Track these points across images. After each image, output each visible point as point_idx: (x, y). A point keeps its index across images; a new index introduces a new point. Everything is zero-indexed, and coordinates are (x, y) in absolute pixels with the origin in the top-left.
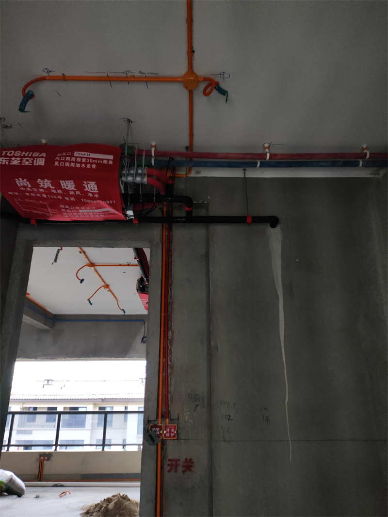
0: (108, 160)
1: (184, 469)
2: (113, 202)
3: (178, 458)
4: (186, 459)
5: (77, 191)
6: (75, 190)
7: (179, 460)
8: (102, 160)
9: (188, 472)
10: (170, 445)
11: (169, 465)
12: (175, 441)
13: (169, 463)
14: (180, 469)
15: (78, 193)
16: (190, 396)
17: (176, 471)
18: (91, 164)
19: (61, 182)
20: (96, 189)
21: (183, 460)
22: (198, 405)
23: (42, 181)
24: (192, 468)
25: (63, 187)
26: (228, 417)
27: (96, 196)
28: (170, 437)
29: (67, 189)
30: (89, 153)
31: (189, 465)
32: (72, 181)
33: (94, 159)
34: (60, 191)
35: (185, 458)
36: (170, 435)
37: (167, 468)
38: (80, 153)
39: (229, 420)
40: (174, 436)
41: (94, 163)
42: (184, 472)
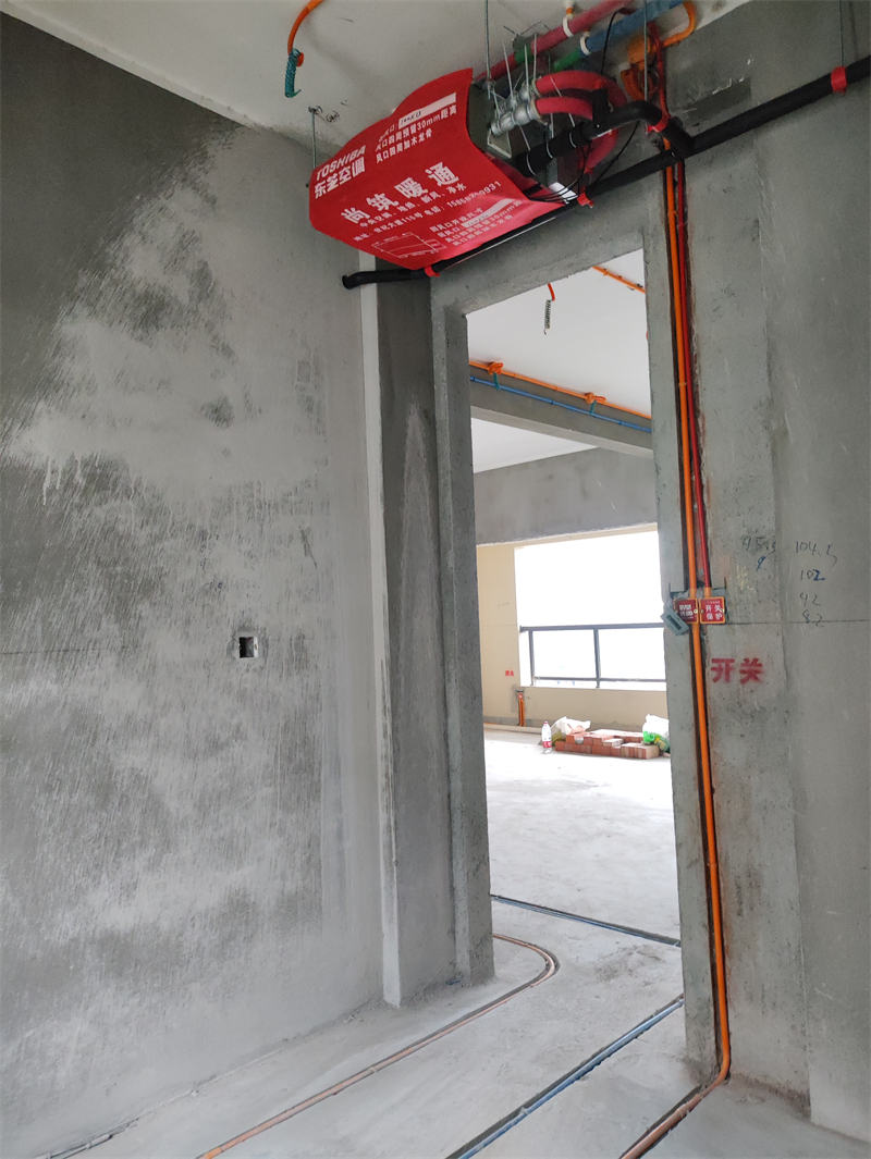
0: (448, 107)
1: (744, 676)
2: (497, 186)
3: (730, 657)
4: (746, 660)
5: (430, 191)
6: (426, 191)
7: (733, 661)
8: (439, 112)
9: (751, 684)
10: (715, 635)
11: (713, 669)
12: (723, 627)
13: (715, 665)
14: (736, 677)
15: (434, 195)
16: (747, 541)
17: (728, 680)
18: (424, 130)
19: (397, 187)
20: (452, 176)
21: (739, 660)
22: (763, 558)
23: (373, 200)
24: (758, 675)
25: (408, 197)
26: (815, 573)
27: (461, 187)
28: (715, 619)
29: (415, 196)
30: (418, 111)
31: (752, 670)
32: (409, 179)
33: (426, 118)
34: (410, 205)
35: (743, 657)
36: (714, 617)
37: (710, 675)
38: (406, 117)
39: (816, 579)
40: (721, 619)
41: (427, 128)
42: (743, 681)
